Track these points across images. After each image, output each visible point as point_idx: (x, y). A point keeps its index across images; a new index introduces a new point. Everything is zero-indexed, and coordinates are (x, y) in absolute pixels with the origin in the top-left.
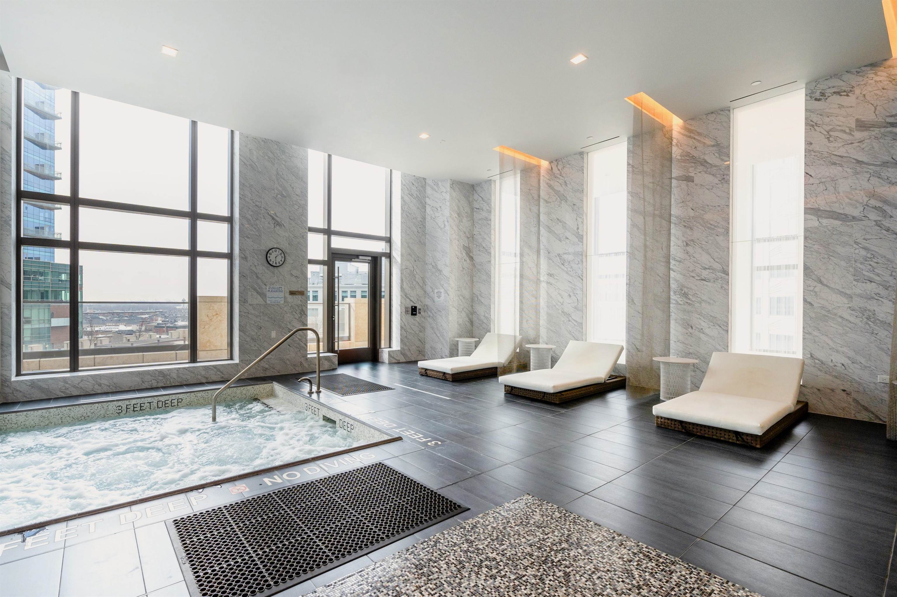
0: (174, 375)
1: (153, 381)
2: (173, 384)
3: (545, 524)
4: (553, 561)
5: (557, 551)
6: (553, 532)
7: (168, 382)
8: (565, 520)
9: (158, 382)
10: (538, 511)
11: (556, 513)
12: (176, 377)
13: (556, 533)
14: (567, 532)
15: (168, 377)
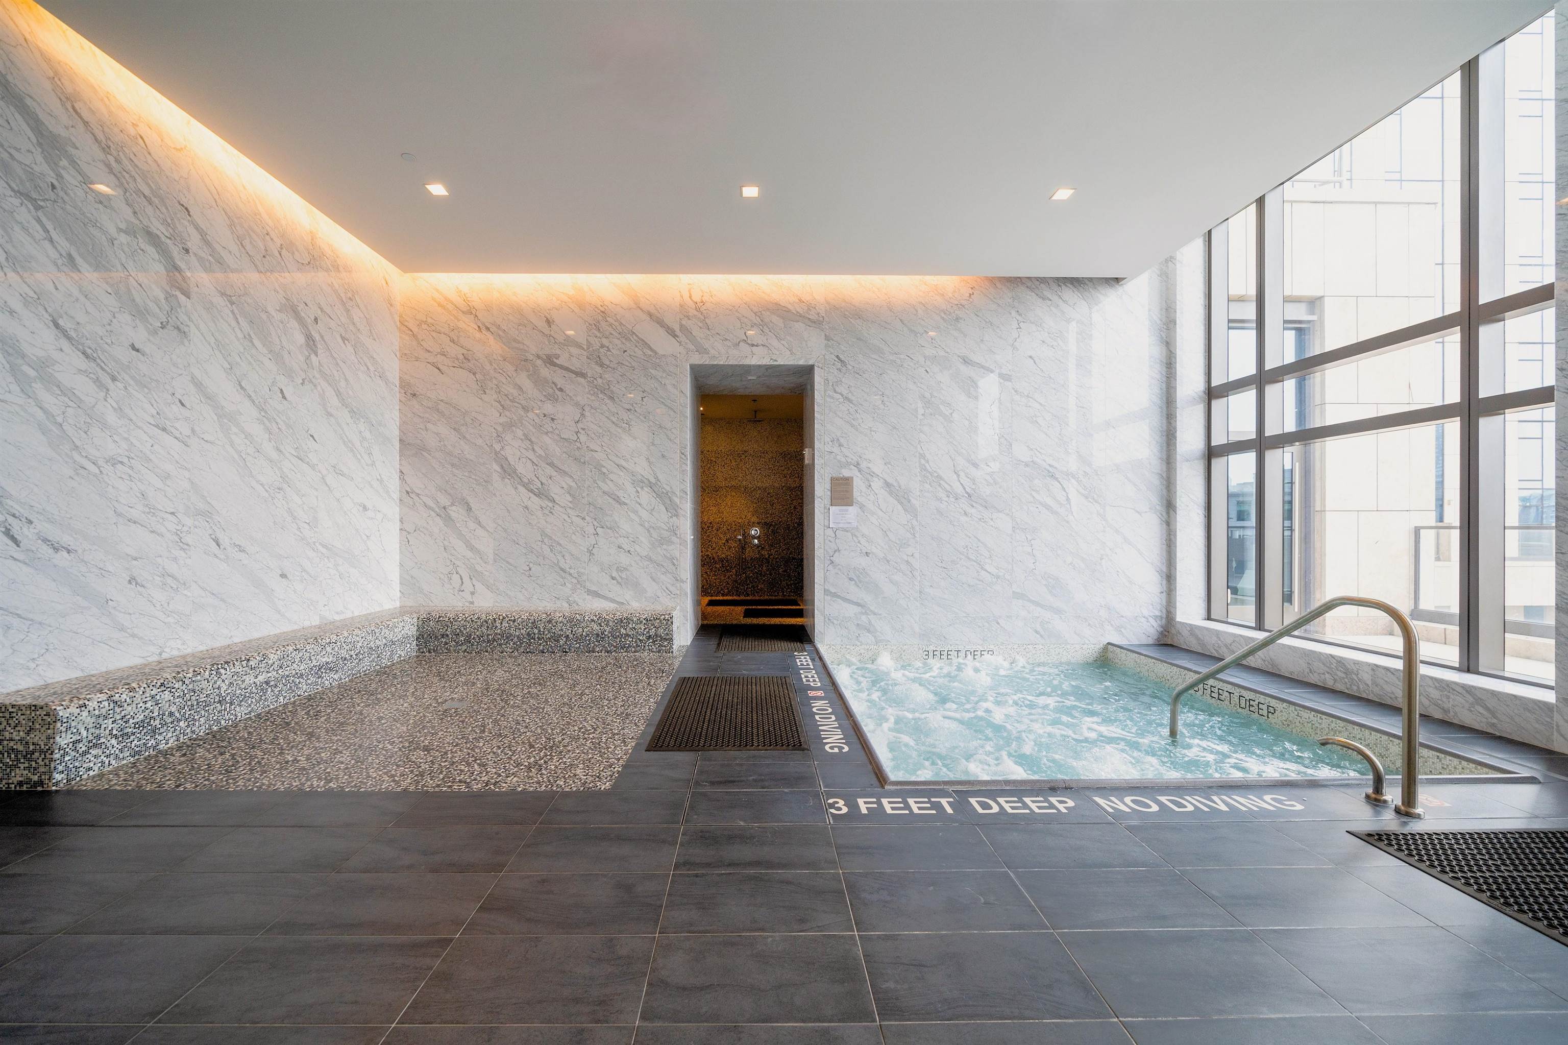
0: (1367, 677)
1: (1327, 675)
2: (1364, 696)
3: (568, 769)
4: (546, 749)
5: (546, 755)
6: (556, 767)
7: (1355, 688)
8: (549, 781)
9: (1335, 680)
10: (582, 777)
11: (562, 783)
12: (1370, 683)
13: (553, 767)
14: (543, 772)
15: (1354, 676)
